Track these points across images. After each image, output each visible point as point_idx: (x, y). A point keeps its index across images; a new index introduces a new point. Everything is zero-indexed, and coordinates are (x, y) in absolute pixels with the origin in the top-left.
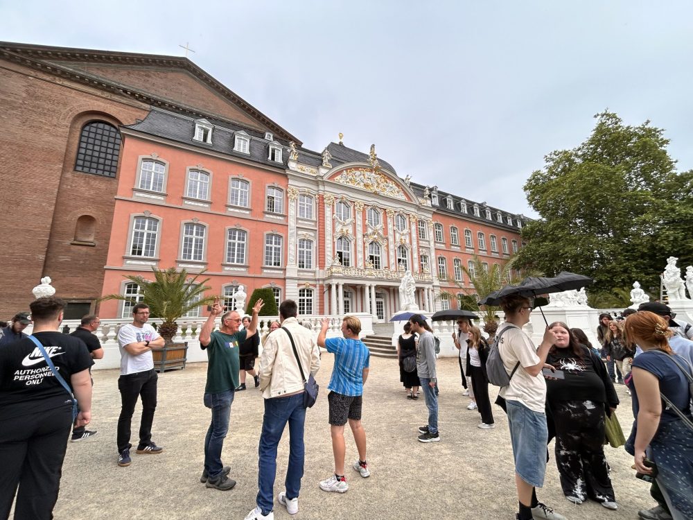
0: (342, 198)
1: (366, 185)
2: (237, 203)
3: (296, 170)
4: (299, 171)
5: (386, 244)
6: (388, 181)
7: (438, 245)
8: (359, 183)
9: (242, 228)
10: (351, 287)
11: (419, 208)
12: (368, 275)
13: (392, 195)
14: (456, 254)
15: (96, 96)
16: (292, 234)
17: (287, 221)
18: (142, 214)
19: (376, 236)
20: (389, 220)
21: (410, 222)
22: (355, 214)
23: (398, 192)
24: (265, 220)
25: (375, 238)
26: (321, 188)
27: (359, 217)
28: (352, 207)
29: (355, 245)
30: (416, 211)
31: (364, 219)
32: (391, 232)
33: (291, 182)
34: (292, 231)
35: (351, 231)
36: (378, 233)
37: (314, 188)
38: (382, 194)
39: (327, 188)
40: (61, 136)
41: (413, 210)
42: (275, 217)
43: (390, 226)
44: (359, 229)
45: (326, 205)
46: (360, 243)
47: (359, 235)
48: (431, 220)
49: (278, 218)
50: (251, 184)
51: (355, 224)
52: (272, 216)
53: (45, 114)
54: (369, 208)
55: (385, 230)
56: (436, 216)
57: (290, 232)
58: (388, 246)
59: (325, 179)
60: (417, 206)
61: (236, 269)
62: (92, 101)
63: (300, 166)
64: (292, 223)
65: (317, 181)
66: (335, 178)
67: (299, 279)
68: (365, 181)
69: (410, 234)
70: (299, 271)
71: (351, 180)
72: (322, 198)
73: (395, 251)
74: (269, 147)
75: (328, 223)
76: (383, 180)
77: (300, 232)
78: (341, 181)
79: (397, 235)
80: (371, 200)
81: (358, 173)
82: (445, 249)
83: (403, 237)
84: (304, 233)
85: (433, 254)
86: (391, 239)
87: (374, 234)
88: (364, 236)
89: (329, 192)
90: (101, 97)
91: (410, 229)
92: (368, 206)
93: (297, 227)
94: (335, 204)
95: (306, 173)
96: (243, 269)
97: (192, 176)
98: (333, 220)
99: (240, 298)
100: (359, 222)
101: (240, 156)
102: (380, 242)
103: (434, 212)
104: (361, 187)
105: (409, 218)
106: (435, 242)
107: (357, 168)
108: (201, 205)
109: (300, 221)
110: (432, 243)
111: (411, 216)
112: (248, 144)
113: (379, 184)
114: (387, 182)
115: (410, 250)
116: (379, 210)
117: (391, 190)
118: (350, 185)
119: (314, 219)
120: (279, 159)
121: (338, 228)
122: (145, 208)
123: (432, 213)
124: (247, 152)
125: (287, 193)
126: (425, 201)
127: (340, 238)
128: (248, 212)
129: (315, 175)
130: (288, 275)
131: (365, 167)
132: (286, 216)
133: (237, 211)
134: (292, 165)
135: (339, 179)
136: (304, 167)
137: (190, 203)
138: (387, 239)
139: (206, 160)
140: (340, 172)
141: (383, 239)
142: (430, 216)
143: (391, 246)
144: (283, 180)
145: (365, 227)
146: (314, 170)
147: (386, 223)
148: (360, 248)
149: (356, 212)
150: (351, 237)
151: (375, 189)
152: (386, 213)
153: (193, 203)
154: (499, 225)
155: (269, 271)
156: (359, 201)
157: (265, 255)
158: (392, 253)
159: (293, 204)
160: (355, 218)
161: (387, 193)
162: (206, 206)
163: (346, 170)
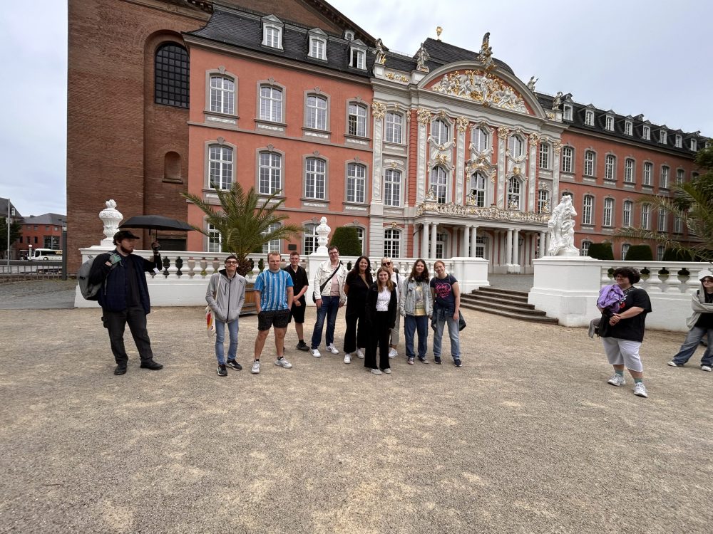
0: (441, 114)
1: (474, 95)
2: (314, 126)
3: (383, 78)
4: (387, 79)
5: (494, 175)
6: (504, 87)
7: (565, 176)
8: (464, 92)
9: (321, 156)
10: (446, 228)
11: (544, 125)
12: (470, 213)
13: (507, 107)
14: (589, 189)
15: (163, 11)
16: (378, 162)
17: (372, 147)
18: (216, 142)
19: (481, 164)
20: (500, 143)
21: (529, 144)
22: (456, 136)
23: (517, 103)
24: (346, 145)
25: (480, 168)
26: (414, 101)
27: (461, 139)
28: (453, 126)
29: (454, 176)
30: (539, 129)
31: (468, 142)
32: (502, 159)
33: (376, 95)
34: (377, 159)
35: (449, 158)
36: (485, 161)
37: (405, 101)
38: (494, 106)
39: (422, 101)
40: (137, 64)
41: (535, 127)
42: (357, 142)
43: (501, 151)
44: (461, 155)
45: (419, 124)
46: (460, 174)
47: (460, 164)
48: (559, 141)
49: (361, 142)
50: (329, 99)
51: (455, 148)
52: (354, 141)
53: (119, 40)
54: (476, 126)
55: (495, 156)
56: (569, 137)
57: (375, 160)
58: (496, 178)
59: (420, 88)
60: (542, 121)
61: (315, 205)
62: (160, 18)
63: (388, 73)
64: (377, 148)
65: (410, 92)
66: (433, 87)
67: (385, 218)
68: (473, 89)
69: (528, 161)
70: (385, 208)
71: (453, 88)
72: (415, 115)
73: (506, 184)
74: (350, 49)
75: (422, 147)
76: (497, 86)
77: (387, 161)
78: (440, 90)
79: (510, 163)
80: (479, 116)
81: (463, 77)
82: (574, 181)
83: (517, 166)
84: (392, 161)
85: (556, 189)
86: (501, 168)
87: (479, 161)
88: (466, 164)
89: (424, 107)
90: (169, 12)
91: (528, 154)
92: (474, 123)
93: (384, 154)
94: (431, 123)
95: (395, 81)
96: (323, 205)
97: (263, 94)
98: (428, 143)
99: (323, 233)
100: (461, 147)
101: (316, 63)
102: (487, 172)
103: (565, 130)
104: (467, 97)
105: (529, 139)
106: (560, 172)
107: (462, 71)
108: (275, 128)
109: (387, 147)
110: (556, 174)
111: (532, 136)
112: (324, 47)
113: (491, 92)
114: (502, 89)
115: (525, 183)
116: (488, 129)
117: (507, 101)
118: (452, 94)
119: (404, 142)
120: (362, 65)
121: (434, 154)
122: (219, 134)
123: (562, 131)
124: (324, 58)
125: (372, 109)
126: (553, 115)
127: (436, 168)
128: (327, 137)
129: (407, 84)
130: (373, 212)
131: (473, 69)
132: (370, 140)
133: (315, 135)
134: (379, 72)
135: (439, 88)
136: (393, 73)
137: (263, 126)
138: (496, 168)
139: (277, 72)
140: (439, 78)
141: (490, 168)
142: (559, 136)
143: (501, 178)
144: (367, 94)
145: (468, 152)
146: (406, 77)
147: (496, 147)
148: (460, 181)
149: (458, 132)
150: (449, 166)
151: (485, 99)
152: (497, 132)
153: (266, 127)
155: (351, 208)
156: (463, 117)
157: (346, 190)
158: (501, 187)
159: (379, 124)
160: (455, 141)
161: (502, 104)
162: (281, 129)
163: (448, 74)
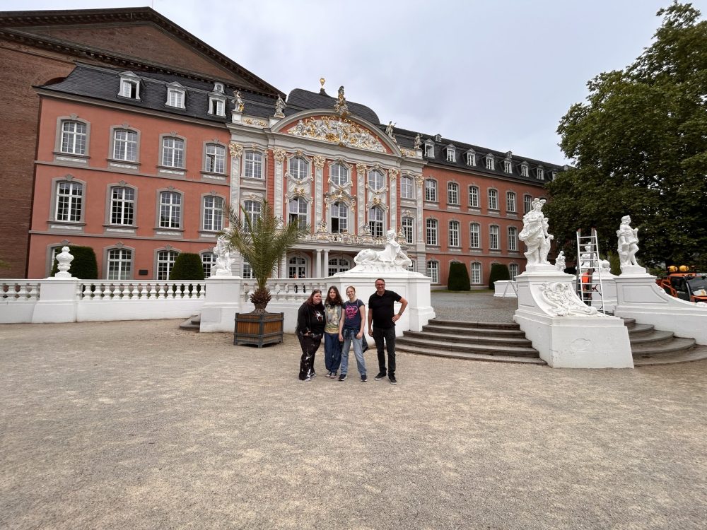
0: (297, 153)
1: (330, 137)
2: (170, 164)
3: (240, 123)
4: (246, 124)
5: (354, 205)
6: (360, 129)
7: (429, 205)
8: (319, 135)
9: (176, 190)
10: (306, 252)
11: (403, 161)
12: (320, 239)
13: (364, 147)
14: (454, 216)
16: (235, 195)
17: (229, 182)
18: (64, 179)
19: (340, 196)
20: (359, 177)
21: (388, 178)
22: (313, 171)
23: (374, 143)
24: (202, 181)
25: (339, 198)
26: (271, 142)
27: (319, 174)
28: (310, 163)
29: (313, 206)
30: (399, 165)
31: (326, 176)
32: (361, 191)
33: (234, 137)
34: (234, 192)
35: (307, 191)
36: (344, 193)
37: (263, 142)
38: (349, 146)
39: (278, 142)
41: (394, 163)
42: (214, 177)
43: (361, 184)
44: (319, 188)
45: (276, 162)
46: (319, 204)
47: (319, 196)
48: (420, 175)
49: (218, 178)
50: (185, 141)
51: (313, 182)
52: (210, 177)
54: (334, 163)
55: (354, 189)
56: (428, 171)
57: (232, 193)
58: (356, 207)
59: (274, 131)
60: (399, 158)
61: (169, 233)
63: (246, 119)
64: (235, 183)
65: (266, 135)
66: (290, 129)
68: (328, 131)
69: (388, 192)
71: (309, 131)
72: (271, 154)
73: (366, 212)
74: (208, 99)
75: (279, 181)
76: (354, 129)
77: (245, 193)
78: (295, 133)
79: (370, 195)
80: (335, 154)
81: (319, 122)
82: (438, 209)
83: (378, 197)
84: (251, 194)
85: (420, 216)
86: (361, 199)
87: (338, 193)
88: (324, 196)
89: (280, 147)
91: (388, 186)
92: (332, 160)
93: (241, 188)
94: (288, 160)
95: (254, 126)
96: (177, 234)
97: (118, 137)
98: (285, 178)
100: (319, 181)
101: (173, 111)
102: (347, 202)
103: (425, 166)
104: (322, 138)
105: (388, 174)
106: (424, 201)
107: (318, 117)
108: (129, 167)
109: (245, 181)
110: (420, 204)
111: (390, 171)
112: (183, 97)
113: (347, 134)
114: (359, 132)
115: (386, 211)
116: (346, 165)
117: (364, 141)
118: (309, 136)
119: (263, 178)
120: (221, 112)
121: (292, 188)
122: (67, 172)
123: (423, 166)
124: (182, 106)
125: (229, 150)
126: (413, 152)
127: (295, 199)
128: (182, 173)
129: (262, 128)
131: (329, 115)
132: (227, 176)
133: (170, 172)
134: (236, 118)
135: (294, 131)
136: (251, 119)
137: (115, 165)
138: (356, 199)
139: (133, 118)
141: (350, 199)
142: (420, 170)
143: (361, 207)
144: (225, 137)
145: (326, 186)
146: (264, 122)
147: (355, 180)
148: (319, 210)
149: (316, 168)
150: (307, 198)
151: (341, 140)
152: (355, 169)
153: (119, 166)
154: (524, 179)
155: (207, 236)
156: (319, 155)
157: (204, 219)
158: (361, 215)
159: (237, 162)
160: (313, 175)
161: (359, 145)
162: (135, 168)
163: (303, 120)
